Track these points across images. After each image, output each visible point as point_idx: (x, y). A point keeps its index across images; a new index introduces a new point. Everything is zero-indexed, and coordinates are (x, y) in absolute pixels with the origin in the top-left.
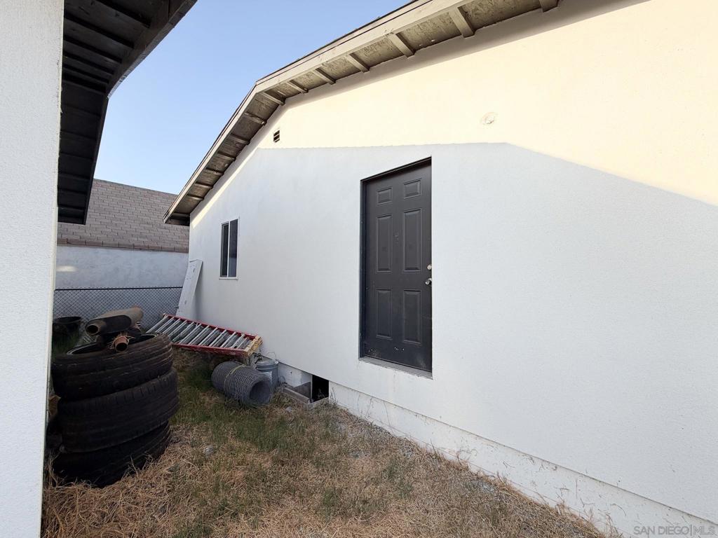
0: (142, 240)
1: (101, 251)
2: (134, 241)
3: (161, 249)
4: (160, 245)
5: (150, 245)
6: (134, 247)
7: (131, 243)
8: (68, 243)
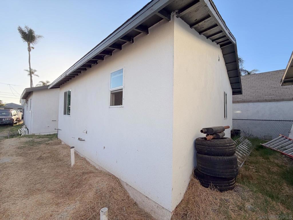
0: (271, 96)
1: (251, 104)
2: (266, 97)
3: (283, 100)
4: (282, 98)
5: (275, 99)
6: (266, 101)
7: (265, 99)
8: (238, 102)
